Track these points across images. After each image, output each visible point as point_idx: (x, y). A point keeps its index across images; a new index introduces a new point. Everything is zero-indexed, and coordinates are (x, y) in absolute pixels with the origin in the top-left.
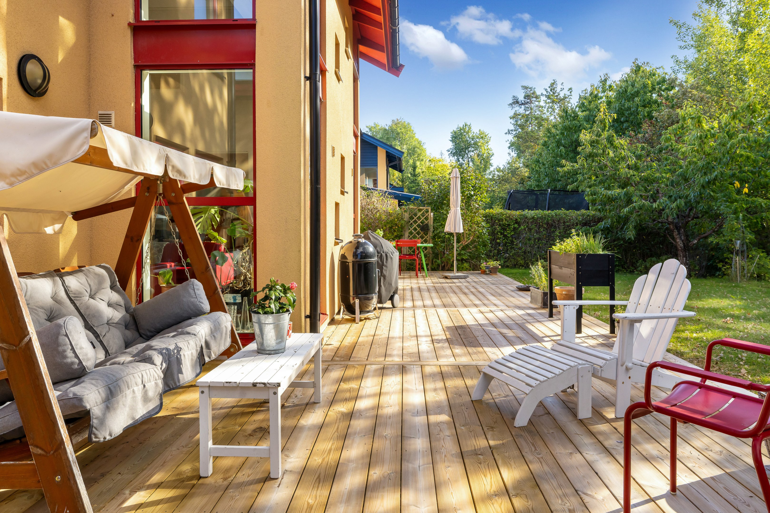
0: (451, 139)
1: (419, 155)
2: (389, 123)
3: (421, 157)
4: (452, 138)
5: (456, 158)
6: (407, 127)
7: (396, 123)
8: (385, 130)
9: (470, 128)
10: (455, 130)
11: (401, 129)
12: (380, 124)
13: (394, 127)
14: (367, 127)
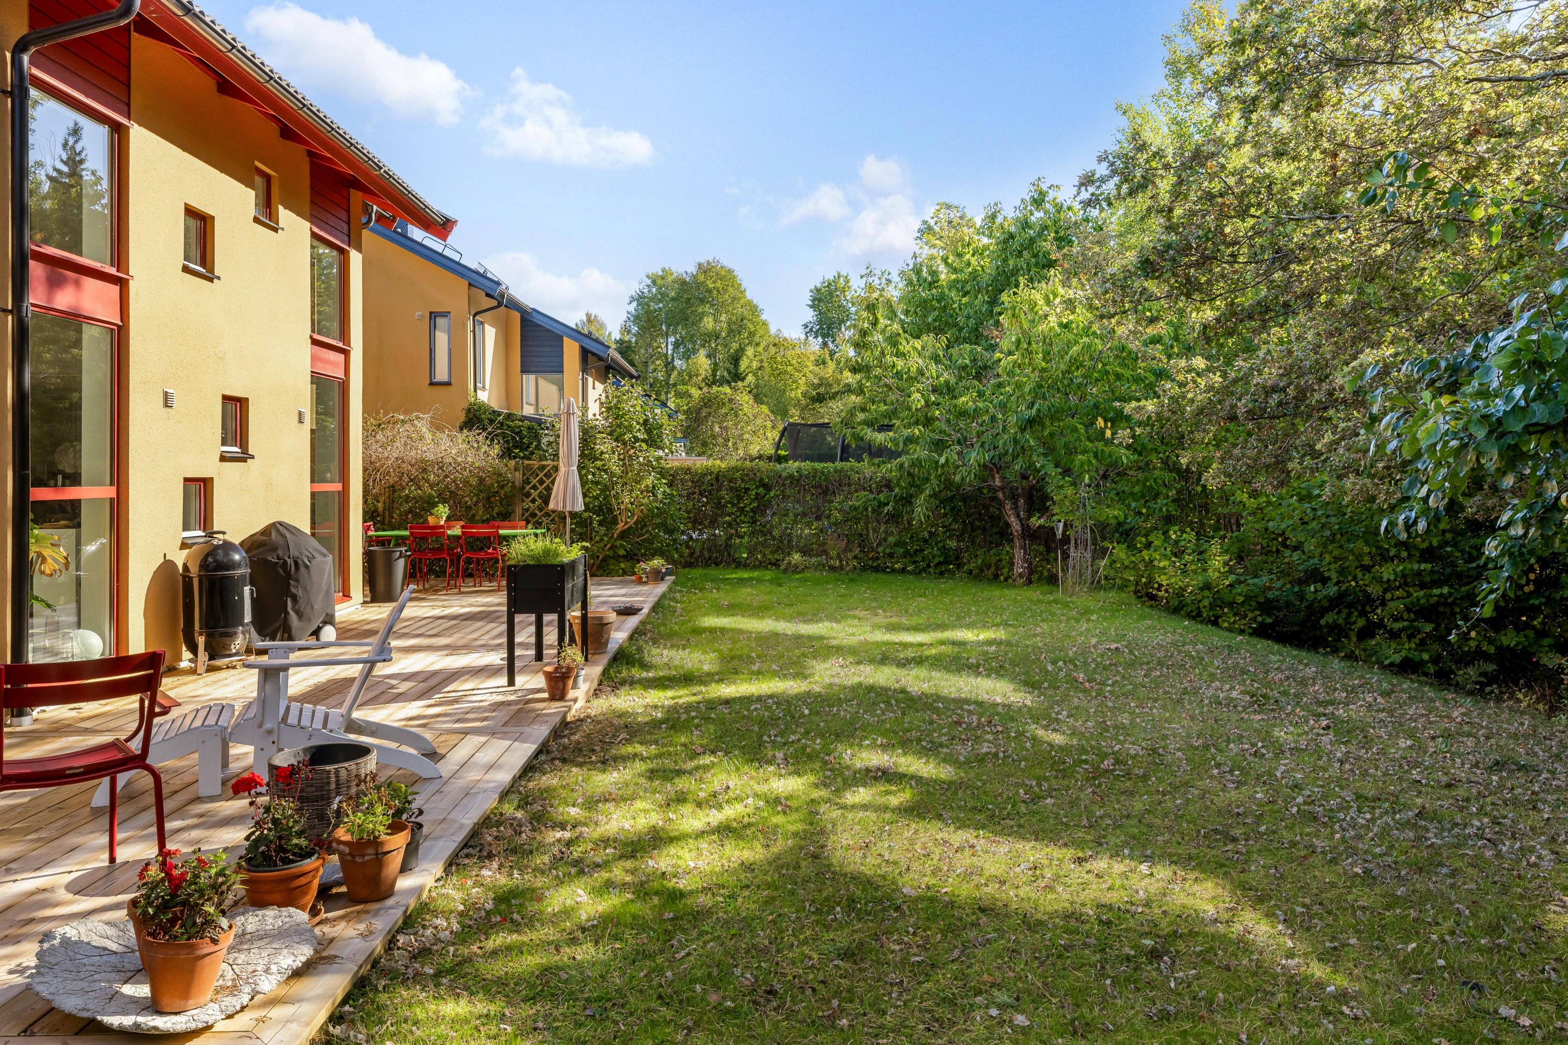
0: (810, 303)
1: (752, 334)
2: (692, 269)
3: (757, 339)
4: (813, 301)
5: (820, 339)
6: (727, 277)
7: (705, 269)
8: (684, 283)
9: (847, 281)
10: (819, 285)
11: (714, 282)
12: (674, 270)
13: (702, 278)
14: (648, 276)
